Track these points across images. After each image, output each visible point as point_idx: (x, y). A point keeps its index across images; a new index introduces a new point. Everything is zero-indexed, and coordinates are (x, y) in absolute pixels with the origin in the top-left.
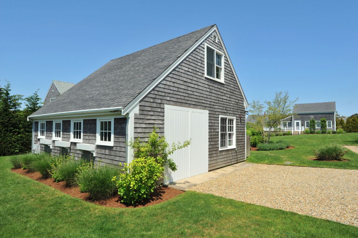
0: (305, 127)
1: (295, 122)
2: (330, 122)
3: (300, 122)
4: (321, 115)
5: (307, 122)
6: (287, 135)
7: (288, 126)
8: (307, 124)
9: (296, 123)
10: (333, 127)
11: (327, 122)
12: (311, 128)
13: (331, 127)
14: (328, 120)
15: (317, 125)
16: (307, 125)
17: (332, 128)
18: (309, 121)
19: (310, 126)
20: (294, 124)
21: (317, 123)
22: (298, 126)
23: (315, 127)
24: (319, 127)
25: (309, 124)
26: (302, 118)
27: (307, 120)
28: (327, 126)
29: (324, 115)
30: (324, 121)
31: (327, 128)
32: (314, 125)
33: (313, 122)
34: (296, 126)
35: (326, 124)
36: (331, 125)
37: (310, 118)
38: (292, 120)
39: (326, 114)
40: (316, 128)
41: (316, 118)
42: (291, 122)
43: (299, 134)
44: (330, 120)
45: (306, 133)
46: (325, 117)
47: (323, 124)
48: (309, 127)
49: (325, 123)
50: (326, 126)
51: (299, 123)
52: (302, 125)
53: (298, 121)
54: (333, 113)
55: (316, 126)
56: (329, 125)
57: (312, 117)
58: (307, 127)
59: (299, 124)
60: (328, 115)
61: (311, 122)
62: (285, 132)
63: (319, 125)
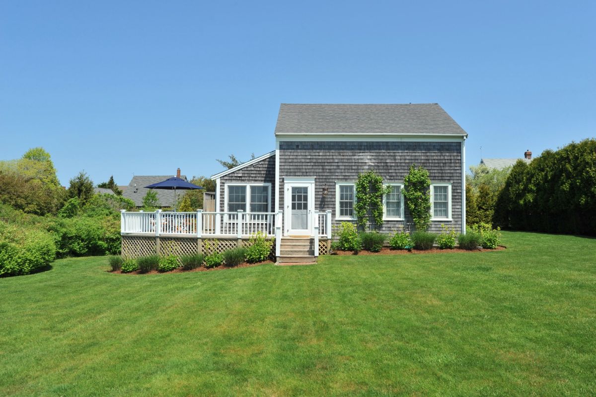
0: (334, 214)
1: (290, 184)
2: (446, 188)
3: (310, 185)
4: (408, 155)
5: (341, 187)
6: (251, 261)
7: (253, 209)
8: (342, 198)
9: (294, 189)
10: (457, 216)
11: (432, 187)
12: (361, 218)
13: (447, 215)
14: (434, 178)
15: (388, 203)
16: (342, 204)
17: (450, 219)
18: (353, 184)
19: (360, 208)
20: (282, 199)
21: (388, 195)
22: (299, 208)
23: (380, 214)
24: (399, 215)
25: (355, 199)
26: (322, 165)
27: (346, 179)
28: (432, 211)
29: (418, 154)
30: (422, 183)
31: (433, 219)
32: (375, 206)
33: (375, 187)
34: (294, 208)
35: (426, 200)
36: (446, 204)
37: (359, 165)
38: (270, 176)
39: (427, 147)
40: (385, 218)
41: (385, 168)
42: (269, 185)
43: (312, 252)
44: (442, 179)
45: (344, 246)
46: (424, 165)
47: (417, 199)
48: (351, 214)
49: (424, 194)
50: (429, 208)
51: (305, 190)
52: (323, 203)
53: (300, 183)
54: (457, 147)
55: (384, 209)
56: (441, 207)
57: (367, 159)
58: (342, 214)
59: (306, 198)
60: (434, 155)
61: (362, 188)
62: (240, 244)
63: (398, 204)
